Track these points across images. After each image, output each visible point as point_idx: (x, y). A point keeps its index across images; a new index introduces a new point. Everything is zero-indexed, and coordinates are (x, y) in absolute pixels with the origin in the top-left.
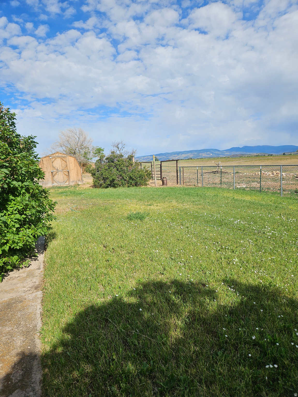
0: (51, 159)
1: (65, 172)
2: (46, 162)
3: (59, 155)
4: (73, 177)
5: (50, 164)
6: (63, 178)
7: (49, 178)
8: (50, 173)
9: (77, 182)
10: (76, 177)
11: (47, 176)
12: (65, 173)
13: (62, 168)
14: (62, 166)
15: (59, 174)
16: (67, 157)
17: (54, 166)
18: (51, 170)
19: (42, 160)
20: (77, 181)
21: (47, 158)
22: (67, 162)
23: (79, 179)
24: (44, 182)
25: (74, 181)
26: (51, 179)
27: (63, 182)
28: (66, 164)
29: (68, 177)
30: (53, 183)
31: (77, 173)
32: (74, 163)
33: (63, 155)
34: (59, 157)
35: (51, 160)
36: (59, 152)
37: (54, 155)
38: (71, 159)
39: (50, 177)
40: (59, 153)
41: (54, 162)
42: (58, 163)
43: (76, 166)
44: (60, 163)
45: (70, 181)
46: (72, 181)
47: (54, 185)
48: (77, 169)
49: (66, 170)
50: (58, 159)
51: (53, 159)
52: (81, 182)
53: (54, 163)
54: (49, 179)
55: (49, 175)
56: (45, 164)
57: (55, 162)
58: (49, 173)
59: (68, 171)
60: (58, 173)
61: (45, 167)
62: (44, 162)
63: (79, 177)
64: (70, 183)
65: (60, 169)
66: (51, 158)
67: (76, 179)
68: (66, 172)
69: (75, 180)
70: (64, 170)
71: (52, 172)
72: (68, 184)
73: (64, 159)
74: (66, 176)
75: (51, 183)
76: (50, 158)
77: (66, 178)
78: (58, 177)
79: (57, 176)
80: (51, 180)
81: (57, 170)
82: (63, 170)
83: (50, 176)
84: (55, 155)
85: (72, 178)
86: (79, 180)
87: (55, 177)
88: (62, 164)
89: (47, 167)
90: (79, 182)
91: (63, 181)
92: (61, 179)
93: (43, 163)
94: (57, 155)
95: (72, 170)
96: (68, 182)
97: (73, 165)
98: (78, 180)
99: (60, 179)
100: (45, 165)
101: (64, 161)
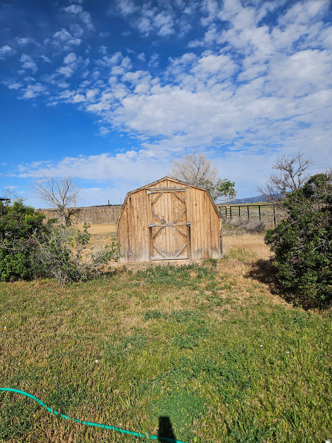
0: (151, 195)
1: (180, 226)
2: (138, 204)
3: (169, 186)
4: (199, 241)
5: (147, 209)
6: (176, 242)
7: (143, 242)
8: (147, 230)
9: (208, 253)
10: (206, 238)
11: (140, 237)
12: (181, 230)
13: (173, 217)
14: (173, 212)
15: (167, 232)
16: (188, 190)
17: (156, 213)
18: (149, 223)
19: (130, 199)
20: (210, 250)
21: (141, 193)
22: (187, 201)
23: (213, 245)
24: (131, 252)
25: (203, 251)
26: (147, 244)
27: (176, 252)
28: (183, 207)
29: (188, 239)
30: (151, 254)
31: (209, 231)
32: (203, 205)
33: (179, 186)
34: (167, 191)
35: (150, 198)
36: (168, 179)
37: (158, 187)
38: (197, 195)
39: (147, 239)
40: (169, 182)
41: (156, 203)
42: (166, 206)
43: (209, 211)
44: (170, 206)
45: (192, 249)
46: (196, 249)
47: (153, 258)
48: (209, 221)
49: (184, 223)
50: (166, 195)
51: (155, 196)
52: (218, 252)
53: (155, 205)
54: (144, 244)
55: (144, 235)
56: (136, 208)
57: (158, 202)
58: (144, 229)
59: (187, 225)
60: (163, 231)
61: (136, 215)
62: (134, 204)
63: (213, 240)
64: (192, 254)
65: (168, 219)
66: (150, 192)
67: (206, 246)
68: (183, 228)
69: (203, 247)
70: (179, 224)
71: (150, 228)
72: (186, 257)
73: (179, 195)
74: (182, 237)
75: (148, 255)
76: (148, 192)
77: (182, 242)
78: (165, 240)
79: (161, 236)
80: (147, 246)
81: (163, 224)
82: (175, 222)
83: (145, 238)
84: (160, 187)
85: (196, 241)
86: (214, 249)
87: (157, 239)
88: (174, 209)
89: (140, 216)
90: (214, 252)
91: (175, 250)
92: (171, 243)
93: (131, 205)
94: (164, 185)
95: (198, 223)
96: (186, 253)
97: (201, 211)
98: (212, 248)
99: (168, 243)
100: (135, 212)
101: (179, 201)
